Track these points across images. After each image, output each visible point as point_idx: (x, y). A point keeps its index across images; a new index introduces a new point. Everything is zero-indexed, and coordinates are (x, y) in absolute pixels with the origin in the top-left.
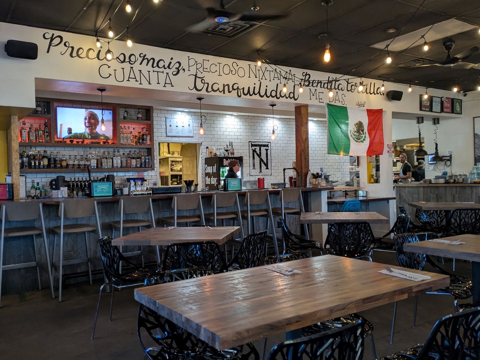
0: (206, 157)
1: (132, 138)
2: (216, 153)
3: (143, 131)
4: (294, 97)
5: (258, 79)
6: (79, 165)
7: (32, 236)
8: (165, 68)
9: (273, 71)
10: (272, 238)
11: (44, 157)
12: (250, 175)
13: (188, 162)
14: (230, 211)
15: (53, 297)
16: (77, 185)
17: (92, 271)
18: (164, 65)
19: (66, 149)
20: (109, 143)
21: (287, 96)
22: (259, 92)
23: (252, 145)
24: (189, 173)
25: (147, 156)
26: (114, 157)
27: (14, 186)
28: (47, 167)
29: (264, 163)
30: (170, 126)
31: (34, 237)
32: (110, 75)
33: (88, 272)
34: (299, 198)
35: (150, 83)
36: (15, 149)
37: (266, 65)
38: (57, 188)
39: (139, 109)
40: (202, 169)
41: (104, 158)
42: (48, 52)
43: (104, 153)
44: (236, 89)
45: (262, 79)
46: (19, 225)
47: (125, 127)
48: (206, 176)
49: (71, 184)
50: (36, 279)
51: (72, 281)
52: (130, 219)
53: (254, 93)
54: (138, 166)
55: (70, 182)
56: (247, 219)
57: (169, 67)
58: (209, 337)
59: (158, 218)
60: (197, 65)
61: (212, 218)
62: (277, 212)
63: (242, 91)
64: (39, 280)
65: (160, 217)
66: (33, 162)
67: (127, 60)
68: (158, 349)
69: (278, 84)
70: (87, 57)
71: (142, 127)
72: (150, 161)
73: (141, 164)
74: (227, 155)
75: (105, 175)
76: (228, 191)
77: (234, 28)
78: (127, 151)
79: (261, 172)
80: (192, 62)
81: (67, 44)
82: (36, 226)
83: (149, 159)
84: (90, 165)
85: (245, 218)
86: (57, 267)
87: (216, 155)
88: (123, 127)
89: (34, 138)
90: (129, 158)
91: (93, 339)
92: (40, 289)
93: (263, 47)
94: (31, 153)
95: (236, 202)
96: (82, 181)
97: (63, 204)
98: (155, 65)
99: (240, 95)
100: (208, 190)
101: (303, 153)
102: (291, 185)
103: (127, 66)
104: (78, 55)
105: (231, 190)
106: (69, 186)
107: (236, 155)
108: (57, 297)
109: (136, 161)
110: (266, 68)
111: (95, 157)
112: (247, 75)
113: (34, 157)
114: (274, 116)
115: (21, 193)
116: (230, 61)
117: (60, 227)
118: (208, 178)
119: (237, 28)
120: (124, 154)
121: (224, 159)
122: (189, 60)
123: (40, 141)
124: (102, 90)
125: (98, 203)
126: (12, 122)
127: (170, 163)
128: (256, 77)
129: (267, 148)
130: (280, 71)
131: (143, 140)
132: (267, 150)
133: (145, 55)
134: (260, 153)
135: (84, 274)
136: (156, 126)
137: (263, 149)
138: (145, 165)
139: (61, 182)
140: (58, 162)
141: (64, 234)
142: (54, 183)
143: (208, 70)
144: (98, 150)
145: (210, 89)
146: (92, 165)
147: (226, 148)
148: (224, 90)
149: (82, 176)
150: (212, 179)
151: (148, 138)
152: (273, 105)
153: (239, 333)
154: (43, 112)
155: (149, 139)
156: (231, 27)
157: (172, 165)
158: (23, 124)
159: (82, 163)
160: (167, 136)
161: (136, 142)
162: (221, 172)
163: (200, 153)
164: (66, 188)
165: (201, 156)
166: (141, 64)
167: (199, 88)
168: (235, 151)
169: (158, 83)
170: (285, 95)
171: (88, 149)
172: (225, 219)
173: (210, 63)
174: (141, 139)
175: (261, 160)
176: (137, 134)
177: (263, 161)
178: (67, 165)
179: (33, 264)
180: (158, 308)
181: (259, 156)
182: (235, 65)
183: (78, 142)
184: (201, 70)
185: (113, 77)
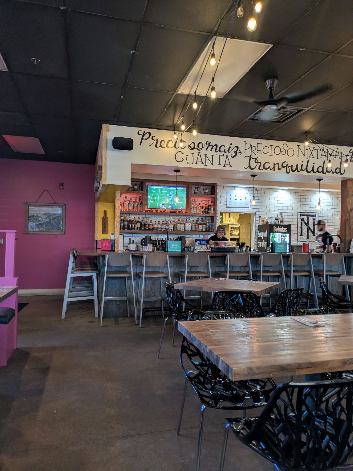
0: (259, 224)
1: (200, 208)
2: (267, 221)
3: (208, 202)
4: (340, 172)
5: (306, 157)
6: (161, 228)
7: (125, 277)
8: (225, 152)
9: (320, 150)
10: (313, 296)
11: (138, 222)
12: (298, 241)
13: (244, 228)
14: (275, 270)
15: (136, 324)
16: (159, 243)
17: (164, 308)
18: (225, 150)
19: (153, 216)
20: (183, 212)
21: (334, 171)
22: (306, 169)
23: (301, 215)
24: (245, 237)
25: (211, 223)
26: (186, 223)
27: (116, 241)
28: (140, 229)
29: (311, 231)
30: (230, 199)
31: (126, 278)
32: (183, 159)
33: (161, 308)
34: (341, 262)
35: (213, 165)
36: (117, 215)
37: (314, 145)
38: (146, 245)
39: (206, 186)
40: (255, 235)
41: (179, 223)
42: (140, 145)
43: (179, 220)
44: (285, 167)
45: (310, 157)
46: (117, 269)
47: (195, 200)
48: (258, 240)
49: (155, 242)
50: (126, 310)
51: (150, 314)
52: (194, 270)
53: (302, 169)
54: (204, 230)
55: (154, 240)
56: (290, 278)
57: (228, 151)
58: (225, 368)
59: (215, 272)
60: (252, 148)
61: (259, 274)
62: (318, 274)
63: (290, 168)
64: (128, 310)
65: (217, 270)
66: (131, 226)
67: (196, 147)
68: (197, 373)
69: (324, 161)
70: (167, 146)
71: (208, 200)
72: (213, 226)
73: (206, 229)
74: (277, 223)
75: (179, 236)
76: (274, 253)
77: (284, 114)
78: (196, 219)
79: (308, 238)
80: (248, 146)
81: (154, 138)
82: (128, 271)
83: (212, 225)
84: (169, 228)
85: (288, 276)
86: (140, 302)
87: (267, 223)
88: (194, 200)
89: (132, 208)
90: (197, 224)
91: (158, 358)
92: (129, 317)
93: (311, 129)
94: (129, 219)
95: (280, 263)
96: (162, 240)
97: (145, 256)
98: (218, 150)
99: (288, 171)
100: (257, 251)
101: (347, 223)
102: (335, 251)
103: (196, 152)
104: (161, 146)
105: (277, 252)
106: (153, 244)
107: (285, 223)
108: (138, 324)
109: (202, 227)
110: (314, 147)
111: (173, 223)
112: (296, 154)
113: (132, 222)
114: (321, 190)
115: (120, 247)
116: (280, 143)
117: (142, 273)
118: (260, 241)
119: (286, 115)
120: (193, 221)
121: (274, 227)
122: (245, 144)
123: (136, 210)
124: (177, 171)
125: (170, 257)
126: (116, 196)
127: (230, 229)
128: (304, 156)
129: (314, 218)
130: (327, 150)
131: (208, 210)
132: (314, 219)
133: (210, 143)
134: (308, 222)
135: (159, 309)
136: (218, 200)
137: (310, 218)
138: (209, 229)
139: (148, 241)
140: (147, 226)
141: (145, 278)
142: (144, 241)
143: (261, 151)
144: (175, 217)
145: (262, 168)
146: (170, 228)
147: (276, 217)
148: (274, 168)
149: (163, 237)
150: (263, 242)
151: (213, 208)
152: (320, 180)
153: (250, 369)
154: (139, 189)
155: (213, 210)
156: (280, 113)
157: (231, 230)
158: (125, 198)
159: (164, 227)
160: (227, 207)
161: (203, 211)
162: (271, 237)
163: (254, 222)
164: (152, 245)
165: (254, 223)
166: (206, 150)
167: (252, 167)
168: (284, 220)
169: (219, 164)
170: (332, 170)
171: (168, 217)
172: (271, 276)
173: (263, 146)
174: (207, 209)
175: (309, 228)
176: (204, 206)
177: (310, 229)
178: (153, 228)
179: (125, 298)
180: (192, 338)
181: (307, 224)
182: (285, 146)
183: (161, 211)
184: (255, 152)
185: (185, 161)
